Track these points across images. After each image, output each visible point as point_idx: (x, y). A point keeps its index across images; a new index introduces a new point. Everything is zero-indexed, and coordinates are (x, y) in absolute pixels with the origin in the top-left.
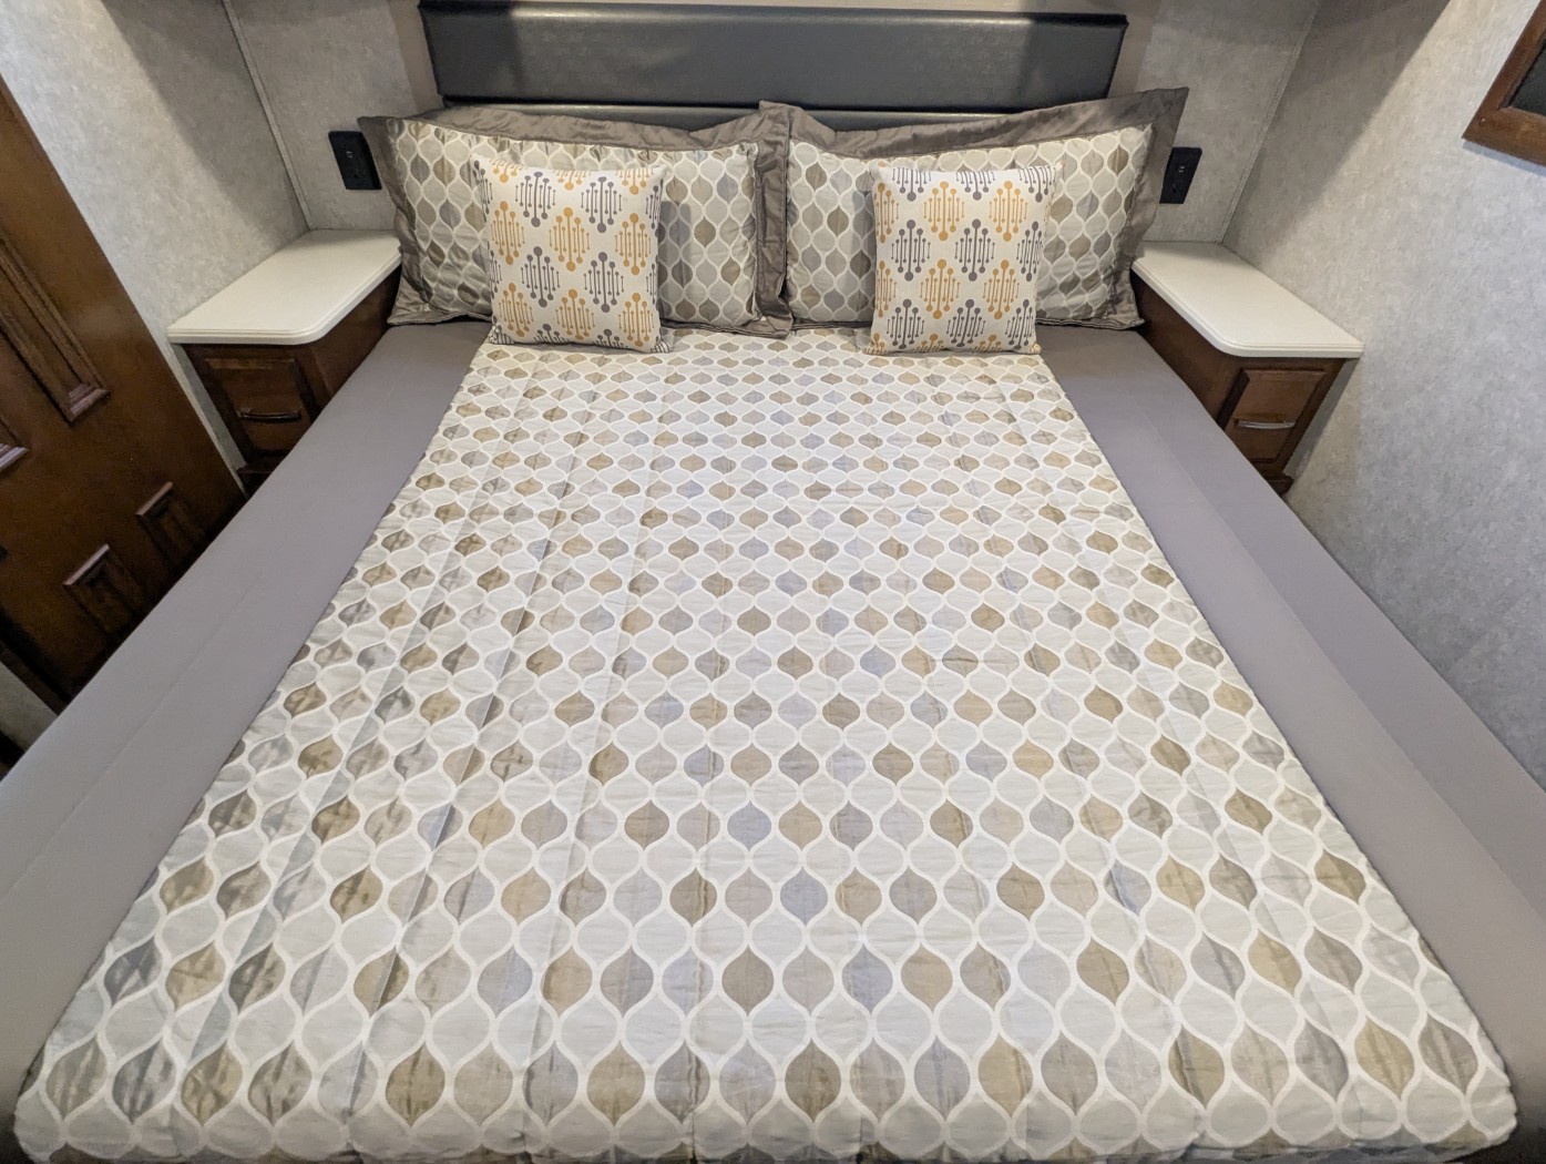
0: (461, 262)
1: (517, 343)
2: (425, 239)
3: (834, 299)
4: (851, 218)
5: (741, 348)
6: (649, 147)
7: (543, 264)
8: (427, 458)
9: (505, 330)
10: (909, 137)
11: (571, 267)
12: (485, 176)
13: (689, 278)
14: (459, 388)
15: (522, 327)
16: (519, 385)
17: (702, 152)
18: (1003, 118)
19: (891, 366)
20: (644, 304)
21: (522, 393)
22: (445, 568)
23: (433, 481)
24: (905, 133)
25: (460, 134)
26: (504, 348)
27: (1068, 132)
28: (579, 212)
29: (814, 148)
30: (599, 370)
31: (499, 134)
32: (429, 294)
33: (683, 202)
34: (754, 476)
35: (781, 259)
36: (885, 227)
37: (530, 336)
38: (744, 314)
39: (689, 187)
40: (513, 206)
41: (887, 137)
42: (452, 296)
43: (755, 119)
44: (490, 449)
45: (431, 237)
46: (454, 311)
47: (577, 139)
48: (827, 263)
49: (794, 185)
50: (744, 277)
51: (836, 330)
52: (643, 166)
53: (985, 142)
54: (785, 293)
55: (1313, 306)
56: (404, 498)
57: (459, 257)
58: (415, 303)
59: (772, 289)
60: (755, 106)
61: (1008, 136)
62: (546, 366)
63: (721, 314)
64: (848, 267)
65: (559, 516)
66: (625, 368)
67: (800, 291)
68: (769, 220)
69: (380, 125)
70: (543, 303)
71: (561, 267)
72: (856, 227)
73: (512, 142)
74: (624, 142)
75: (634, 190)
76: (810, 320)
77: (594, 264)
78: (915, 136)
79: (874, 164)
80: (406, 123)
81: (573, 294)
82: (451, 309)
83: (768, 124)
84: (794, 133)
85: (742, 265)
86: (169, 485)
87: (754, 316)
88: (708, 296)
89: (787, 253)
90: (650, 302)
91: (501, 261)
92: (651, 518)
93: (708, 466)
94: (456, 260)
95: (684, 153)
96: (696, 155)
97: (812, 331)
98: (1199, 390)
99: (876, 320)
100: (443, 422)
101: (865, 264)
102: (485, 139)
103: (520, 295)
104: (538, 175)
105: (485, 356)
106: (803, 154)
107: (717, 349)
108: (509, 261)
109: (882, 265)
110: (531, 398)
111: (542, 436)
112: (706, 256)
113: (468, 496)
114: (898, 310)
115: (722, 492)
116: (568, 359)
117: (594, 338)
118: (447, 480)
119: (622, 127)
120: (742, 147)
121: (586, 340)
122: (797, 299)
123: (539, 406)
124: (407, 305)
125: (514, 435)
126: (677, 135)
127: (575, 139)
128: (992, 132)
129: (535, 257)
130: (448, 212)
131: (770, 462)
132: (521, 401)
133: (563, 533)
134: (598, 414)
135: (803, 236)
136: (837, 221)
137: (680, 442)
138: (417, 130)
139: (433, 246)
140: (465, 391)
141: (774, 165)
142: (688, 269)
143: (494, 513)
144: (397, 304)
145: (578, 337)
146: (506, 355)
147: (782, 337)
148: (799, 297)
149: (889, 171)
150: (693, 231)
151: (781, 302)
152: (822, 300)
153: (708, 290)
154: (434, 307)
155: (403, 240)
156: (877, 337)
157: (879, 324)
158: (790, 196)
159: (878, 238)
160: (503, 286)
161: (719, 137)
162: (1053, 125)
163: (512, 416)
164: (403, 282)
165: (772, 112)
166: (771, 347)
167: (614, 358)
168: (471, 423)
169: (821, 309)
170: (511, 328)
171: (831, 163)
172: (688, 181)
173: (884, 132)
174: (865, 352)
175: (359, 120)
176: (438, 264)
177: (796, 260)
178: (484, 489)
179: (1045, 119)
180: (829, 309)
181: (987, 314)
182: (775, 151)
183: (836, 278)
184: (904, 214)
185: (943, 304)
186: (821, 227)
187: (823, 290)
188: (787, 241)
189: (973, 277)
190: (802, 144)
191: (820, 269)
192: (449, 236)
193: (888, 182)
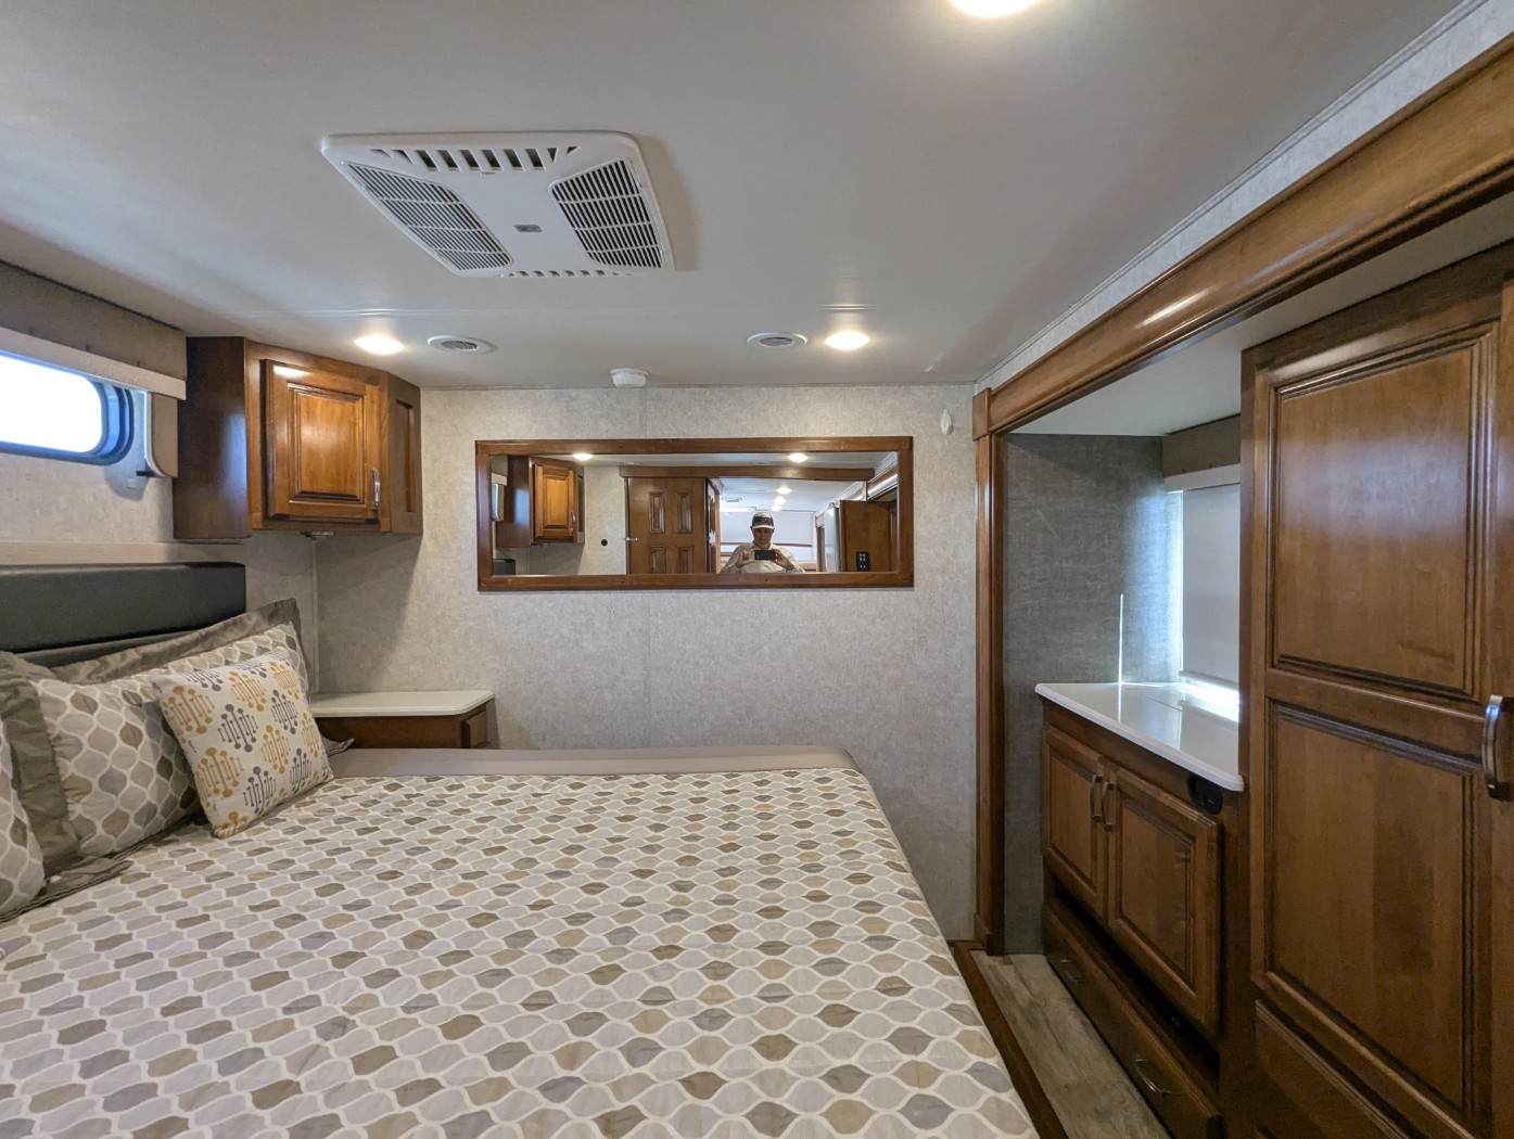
3: (145, 814)
4: (143, 728)
10: (138, 657)
18: (196, 634)
19: (272, 833)
24: (132, 655)
27: (245, 633)
35: (57, 802)
36: (203, 719)
38: (41, 880)
41: (115, 661)
48: (133, 778)
49: (62, 717)
50: (31, 836)
53: (193, 650)
59: (58, 839)
61: (207, 644)
63: (16, 891)
64: (156, 775)
67: (99, 824)
72: (150, 734)
78: (144, 655)
84: (25, 674)
85: (26, 823)
89: (65, 791)
98: (452, 745)
101: (175, 762)
106: (54, 689)
114: (251, 780)
128: (196, 643)
135: (96, 762)
136: (131, 736)
141: (21, 707)
148: (100, 830)
149: (180, 673)
152: (132, 820)
156: (233, 816)
157: (218, 807)
158: (55, 731)
162: (231, 631)
169: (134, 829)
171: (86, 690)
173: (109, 658)
179: (225, 628)
180: (140, 828)
181: (310, 757)
182: (17, 693)
183: (146, 790)
184: (218, 702)
185: (283, 759)
186: (117, 747)
187: (132, 809)
188: (63, 779)
189: (293, 731)
190: (43, 681)
191: (128, 786)
193: (183, 683)
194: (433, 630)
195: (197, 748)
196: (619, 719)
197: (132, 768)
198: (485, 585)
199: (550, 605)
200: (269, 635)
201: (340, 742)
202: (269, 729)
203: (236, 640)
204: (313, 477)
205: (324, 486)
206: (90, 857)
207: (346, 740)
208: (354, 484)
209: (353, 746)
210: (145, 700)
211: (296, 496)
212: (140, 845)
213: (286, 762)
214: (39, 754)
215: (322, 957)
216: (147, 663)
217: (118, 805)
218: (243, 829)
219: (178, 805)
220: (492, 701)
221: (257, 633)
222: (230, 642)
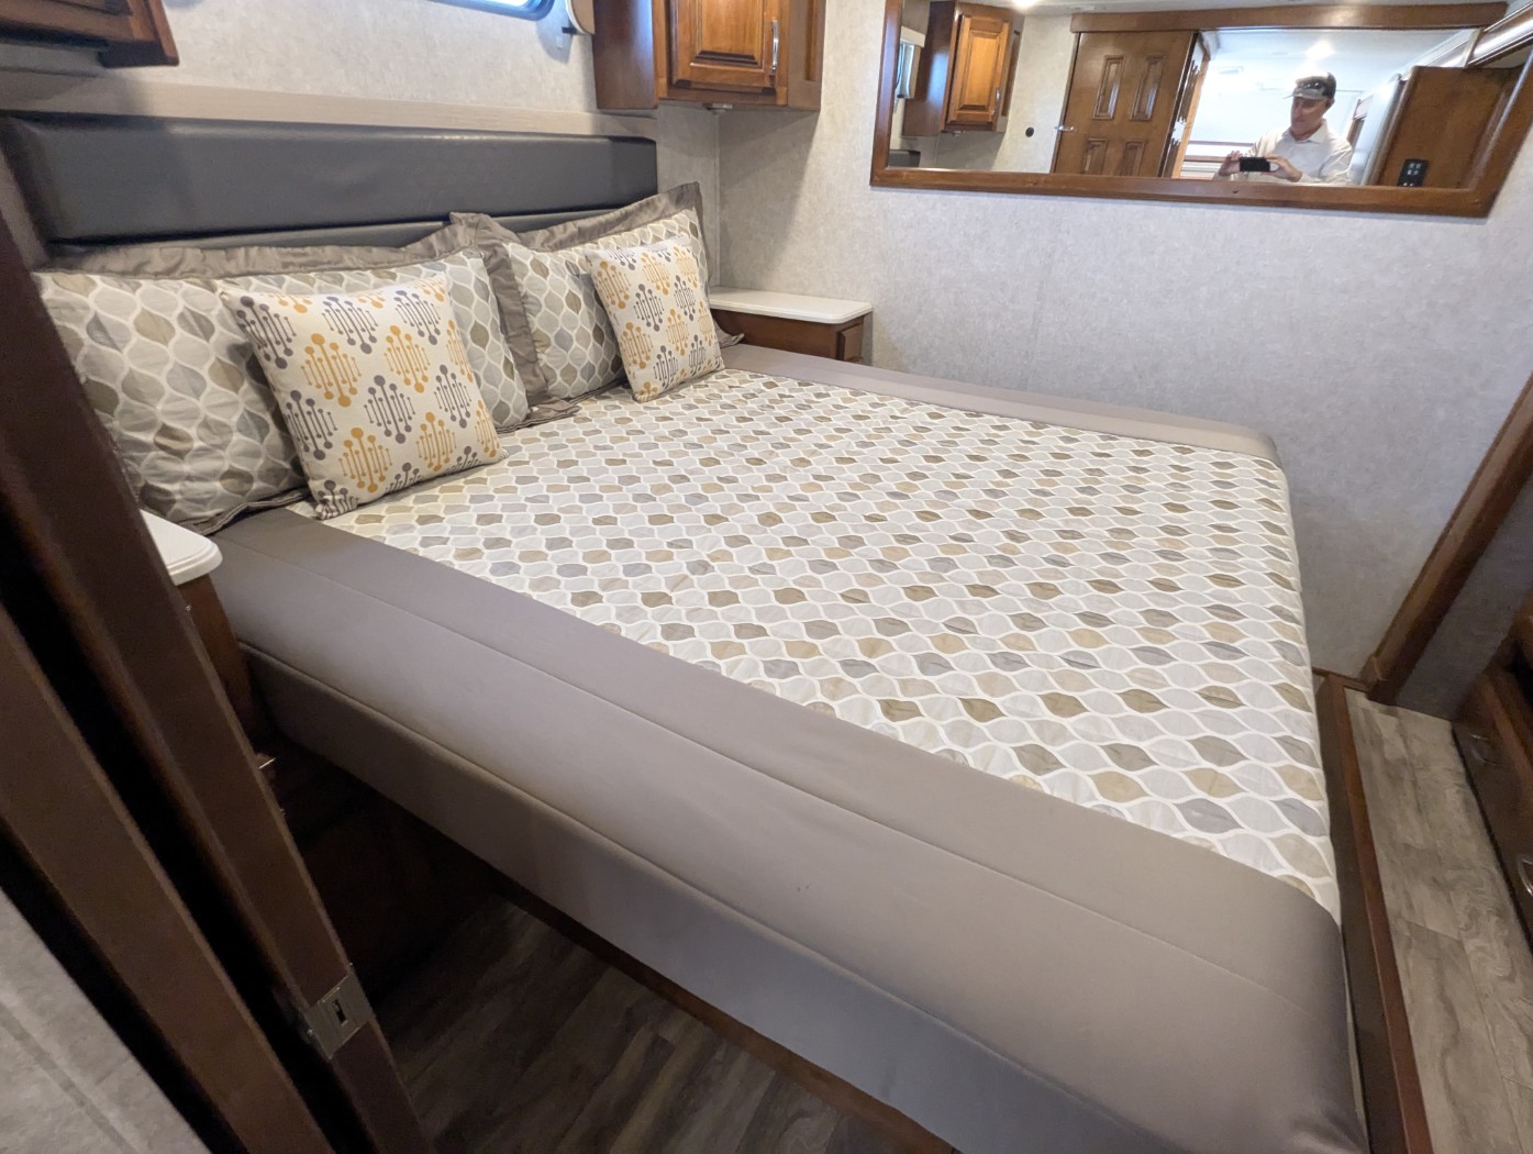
3: (586, 370)
4: (581, 297)
6: (376, 266)
7: (390, 393)
9: (353, 491)
10: (576, 230)
11: (419, 388)
15: (375, 477)
18: (617, 213)
19: (671, 406)
20: (486, 410)
24: (571, 227)
27: (655, 217)
28: (405, 329)
29: (520, 247)
35: (530, 349)
36: (621, 296)
37: (383, 488)
40: (331, 337)
41: (559, 232)
43: (460, 229)
46: (215, 512)
47: (291, 268)
48: (577, 340)
49: (523, 279)
50: (516, 373)
51: (593, 399)
53: (616, 229)
55: (821, 296)
59: (533, 379)
60: (449, 218)
61: (627, 224)
63: (512, 413)
64: (592, 340)
67: (558, 372)
70: (401, 439)
71: (408, 390)
72: (586, 304)
73: (215, 281)
74: (347, 265)
75: (440, 298)
76: (578, 396)
77: (438, 379)
78: (580, 229)
81: (430, 417)
82: (210, 513)
83: (472, 232)
84: (498, 236)
85: (511, 361)
88: (500, 397)
89: (535, 342)
95: (420, 265)
96: (433, 266)
97: (582, 405)
101: (605, 332)
103: (370, 439)
104: (334, 299)
106: (519, 253)
108: (345, 402)
109: (630, 326)
112: (488, 357)
114: (659, 357)
117: (453, 462)
120: (466, 253)
121: (445, 467)
122: (558, 381)
128: (619, 221)
129: (378, 388)
135: (552, 321)
136: (573, 302)
139: (166, 431)
141: (500, 265)
145: (437, 468)
147: (574, 414)
148: (559, 378)
149: (604, 251)
152: (579, 374)
153: (499, 391)
156: (647, 385)
157: (638, 376)
158: (523, 290)
161: (436, 248)
162: (646, 213)
165: (467, 221)
169: (581, 381)
170: (361, 485)
173: (555, 228)
176: (180, 455)
177: (548, 345)
179: (641, 208)
180: (585, 382)
181: (705, 344)
182: (495, 252)
183: (586, 353)
184: (633, 279)
185: (683, 343)
186: (564, 311)
187: (579, 365)
188: (533, 331)
189: (691, 318)
190: (511, 244)
191: (574, 346)
192: (197, 410)
193: (608, 259)
194: (821, 229)
195: (621, 319)
196: (997, 354)
197: (575, 331)
198: (880, 178)
199: (944, 208)
200: (676, 220)
201: (733, 335)
202: (672, 312)
203: (649, 222)
204: (713, 32)
205: (724, 45)
206: (554, 398)
207: (738, 334)
208: (752, 41)
209: (742, 341)
210: (582, 272)
211: (697, 58)
212: (586, 396)
213: (686, 345)
214: (514, 308)
215: (698, 513)
216: (585, 236)
217: (569, 361)
218: (655, 398)
219: (609, 369)
220: (870, 314)
221: (666, 217)
222: (645, 224)
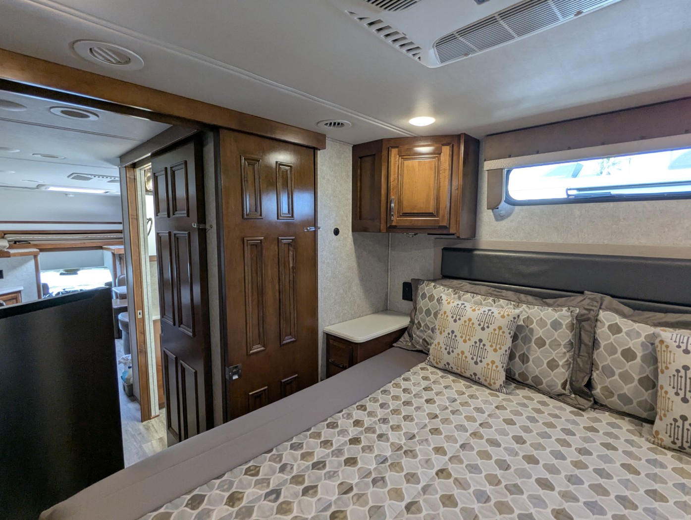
0: (427, 330)
1: (435, 367)
2: (417, 320)
3: (624, 398)
4: (639, 355)
5: (551, 406)
6: (520, 302)
7: (453, 337)
8: (368, 398)
9: (432, 360)
11: (465, 341)
12: (442, 301)
13: (528, 361)
14: (400, 376)
15: (438, 360)
16: (424, 384)
17: (546, 308)
19: (668, 458)
20: (497, 367)
21: (423, 387)
22: (340, 446)
23: (363, 408)
25: (442, 287)
26: (429, 367)
28: (474, 320)
29: (616, 315)
30: (464, 390)
31: (456, 290)
32: (412, 339)
33: (531, 327)
34: (519, 482)
35: (588, 367)
36: (664, 365)
37: (441, 366)
38: (559, 388)
39: (535, 321)
40: (449, 313)
42: (419, 342)
44: (393, 405)
45: (419, 319)
46: (419, 347)
48: (620, 376)
49: (600, 330)
50: (561, 370)
51: (627, 419)
52: (514, 309)
54: (589, 385)
56: (348, 410)
57: (426, 327)
58: (407, 341)
59: (580, 381)
60: (582, 293)
62: (441, 380)
63: (544, 385)
64: (636, 383)
65: (401, 448)
66: (477, 394)
67: (599, 387)
68: (582, 345)
69: (418, 281)
70: (449, 353)
71: (461, 341)
72: (642, 361)
73: (461, 292)
74: (509, 298)
75: (503, 317)
76: (606, 406)
77: (476, 343)
79: (658, 330)
80: (425, 282)
81: (463, 353)
82: (418, 347)
83: (587, 301)
84: (603, 307)
85: (561, 363)
86: (297, 375)
87: (567, 392)
88: (537, 373)
89: (593, 365)
90: (500, 366)
91: (438, 332)
92: (442, 473)
93: (493, 461)
94: (425, 329)
95: (536, 307)
96: (542, 309)
97: (607, 413)
99: (657, 421)
100: (384, 387)
101: (650, 383)
102: (451, 290)
103: (441, 348)
104: (463, 304)
105: (419, 368)
106: (607, 318)
107: (535, 401)
108: (441, 333)
109: (662, 387)
110: (425, 391)
111: (418, 408)
112: (538, 353)
113: (370, 420)
114: (676, 420)
115: (493, 480)
116: (453, 381)
117: (468, 375)
118: (368, 410)
119: (510, 293)
120: (569, 309)
121: (464, 375)
122: (598, 391)
123: (426, 395)
124: (404, 341)
125: (407, 403)
126: (536, 299)
127: (487, 295)
129: (451, 334)
130: (428, 312)
131: (534, 477)
132: (421, 390)
133: (395, 457)
134: (450, 409)
135: (602, 357)
136: (628, 355)
137: (484, 441)
138: (428, 284)
139: (419, 322)
140: (402, 378)
141: (588, 319)
142: (528, 357)
143: (374, 432)
144: (400, 340)
145: (461, 372)
146: (428, 370)
147: (583, 410)
149: (667, 335)
150: (533, 341)
151: (586, 390)
152: (616, 397)
153: (537, 371)
154: (412, 344)
155: (411, 319)
156: (657, 433)
158: (597, 336)
159: (659, 370)
160: (436, 342)
161: (557, 303)
163: (412, 395)
164: (406, 332)
165: (590, 296)
166: (571, 412)
167: (475, 387)
168: (394, 391)
169: (615, 401)
170: (434, 360)
171: (626, 325)
172: (535, 319)
174: (647, 440)
175: (412, 279)
176: (418, 329)
177: (598, 369)
178: (379, 420)
180: (622, 404)
182: (590, 313)
184: (681, 361)
186: (616, 356)
187: (617, 391)
191: (615, 377)
192: (425, 320)
193: (668, 341)
195: (663, 380)
197: (621, 371)
217: (608, 384)
